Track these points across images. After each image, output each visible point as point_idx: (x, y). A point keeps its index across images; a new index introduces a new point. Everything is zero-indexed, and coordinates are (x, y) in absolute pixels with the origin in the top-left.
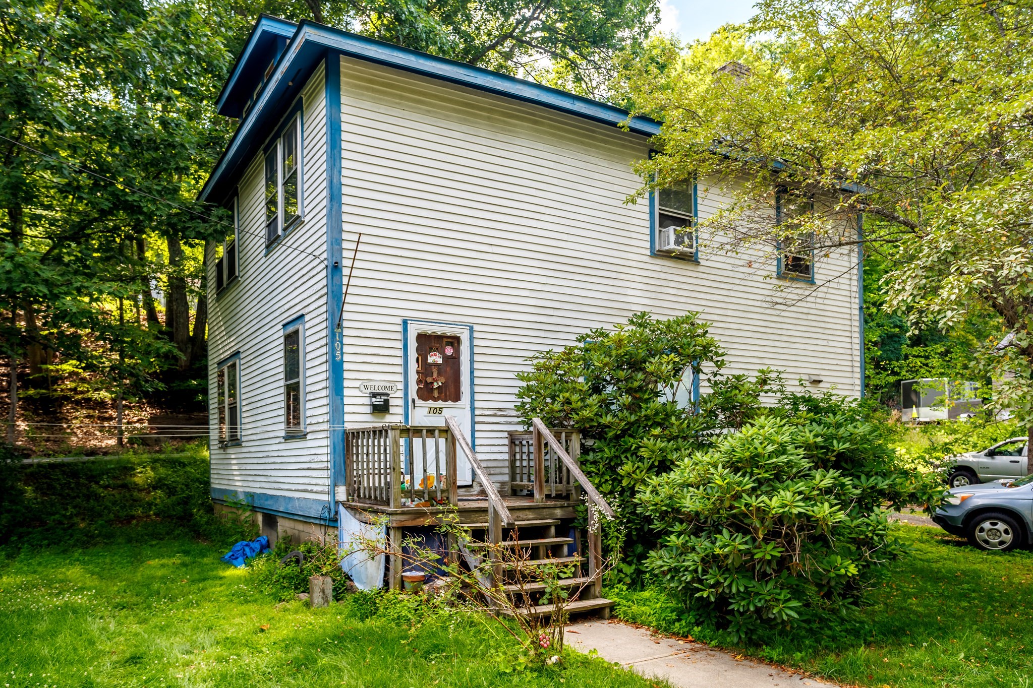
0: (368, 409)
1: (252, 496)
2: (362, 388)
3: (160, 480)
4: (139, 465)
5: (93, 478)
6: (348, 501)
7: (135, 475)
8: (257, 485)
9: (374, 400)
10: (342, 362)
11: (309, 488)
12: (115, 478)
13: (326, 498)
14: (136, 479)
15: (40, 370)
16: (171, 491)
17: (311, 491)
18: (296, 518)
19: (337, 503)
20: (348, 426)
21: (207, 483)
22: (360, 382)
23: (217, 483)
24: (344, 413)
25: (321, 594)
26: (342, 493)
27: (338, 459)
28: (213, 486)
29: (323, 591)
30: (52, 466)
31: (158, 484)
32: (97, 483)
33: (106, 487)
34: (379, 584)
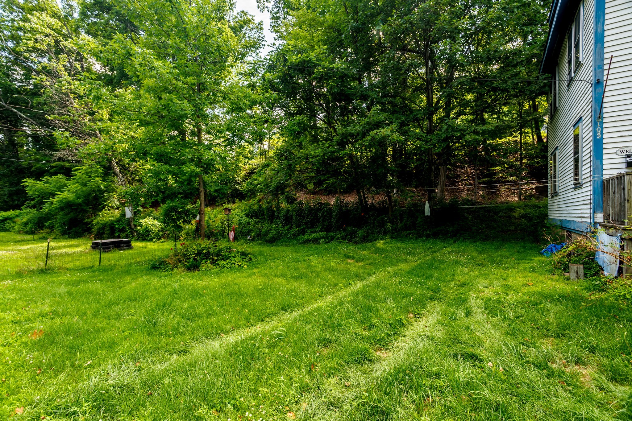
0: (624, 165)
1: (561, 221)
2: (619, 153)
3: (526, 214)
4: (518, 207)
5: (496, 213)
6: (604, 222)
7: (515, 212)
8: (563, 215)
9: (628, 159)
10: (602, 139)
11: (583, 215)
12: (505, 213)
13: (589, 220)
14: (515, 214)
15: (490, 170)
16: (530, 219)
17: (584, 217)
18: (578, 232)
19: (596, 223)
20: (605, 177)
21: (547, 215)
22: (617, 149)
23: (551, 216)
24: (602, 170)
25: (575, 274)
26: (600, 218)
27: (597, 197)
28: (550, 217)
29: (577, 273)
30: (481, 208)
31: (525, 216)
32: (497, 215)
33: (500, 217)
34: (615, 274)
